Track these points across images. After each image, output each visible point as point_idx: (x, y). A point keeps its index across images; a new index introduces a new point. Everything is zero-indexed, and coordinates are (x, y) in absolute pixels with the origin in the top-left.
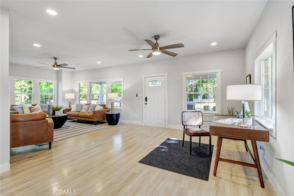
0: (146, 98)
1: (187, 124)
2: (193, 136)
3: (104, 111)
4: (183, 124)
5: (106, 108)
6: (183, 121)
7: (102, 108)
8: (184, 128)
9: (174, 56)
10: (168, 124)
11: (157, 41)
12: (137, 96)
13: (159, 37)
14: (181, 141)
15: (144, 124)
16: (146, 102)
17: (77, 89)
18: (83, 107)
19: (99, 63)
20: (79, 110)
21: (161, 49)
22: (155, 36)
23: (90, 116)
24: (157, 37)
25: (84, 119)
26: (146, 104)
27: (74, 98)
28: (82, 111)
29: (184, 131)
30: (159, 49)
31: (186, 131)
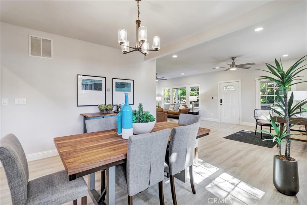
0: (221, 100)
1: (259, 118)
2: (263, 126)
3: (186, 110)
4: (255, 118)
5: (187, 108)
6: (256, 116)
7: (185, 107)
8: (256, 121)
9: (248, 69)
10: (242, 121)
11: (233, 61)
12: (213, 98)
13: (235, 57)
14: (254, 132)
15: (219, 121)
16: (221, 103)
17: (163, 94)
18: (170, 106)
19: (183, 74)
20: (167, 109)
21: (236, 66)
22: (232, 58)
23: (177, 113)
24: (233, 58)
25: (172, 115)
26: (221, 105)
27: (161, 100)
28: (169, 109)
29: (256, 123)
30: (235, 66)
31: (258, 123)
